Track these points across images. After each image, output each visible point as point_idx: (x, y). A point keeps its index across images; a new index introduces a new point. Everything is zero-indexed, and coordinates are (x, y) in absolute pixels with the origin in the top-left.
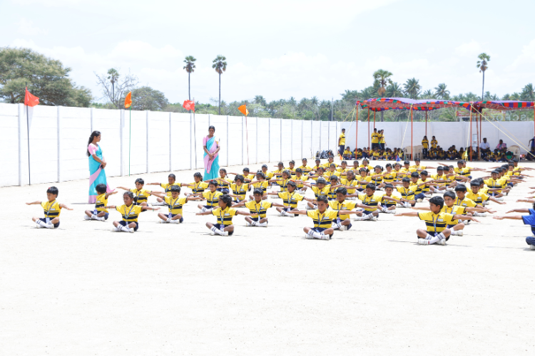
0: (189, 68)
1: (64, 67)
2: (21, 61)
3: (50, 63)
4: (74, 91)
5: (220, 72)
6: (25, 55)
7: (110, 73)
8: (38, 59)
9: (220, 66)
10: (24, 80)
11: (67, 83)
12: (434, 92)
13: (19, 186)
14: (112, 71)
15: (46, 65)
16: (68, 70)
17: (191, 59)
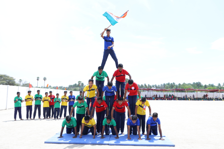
0: (38, 80)
1: (14, 79)
2: (4, 77)
3: (11, 78)
4: (16, 84)
5: (45, 81)
6: (5, 76)
8: (8, 77)
9: (45, 79)
10: (4, 81)
11: (15, 82)
13: (6, 109)
14: (20, 80)
15: (10, 78)
16: (15, 79)
17: (38, 77)
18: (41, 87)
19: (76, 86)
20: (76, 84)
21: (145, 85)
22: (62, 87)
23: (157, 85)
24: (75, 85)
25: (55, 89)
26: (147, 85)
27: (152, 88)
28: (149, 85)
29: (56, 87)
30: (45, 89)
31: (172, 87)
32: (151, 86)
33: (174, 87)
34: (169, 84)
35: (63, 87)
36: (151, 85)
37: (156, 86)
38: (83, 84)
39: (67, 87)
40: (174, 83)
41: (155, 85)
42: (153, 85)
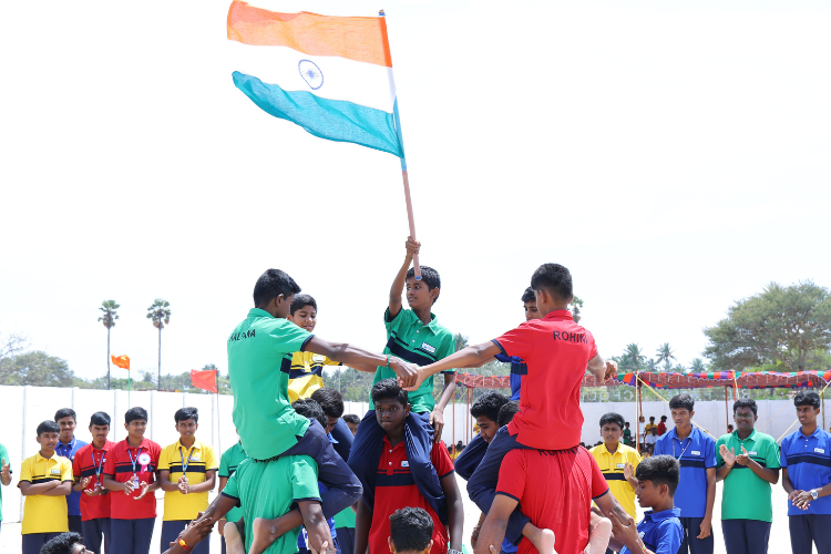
0: (109, 323)
5: (160, 326)
9: (159, 315)
17: (112, 304)
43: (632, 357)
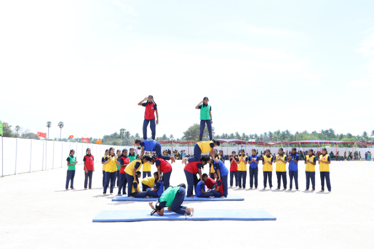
0: (49, 126)
5: (61, 128)
7: (16, 127)
9: (61, 125)
12: (134, 136)
14: (17, 127)
16: (10, 126)
17: (50, 122)
18: (53, 139)
19: (117, 138)
20: (116, 134)
21: (238, 135)
22: (91, 139)
23: (259, 135)
24: (115, 136)
25: (79, 142)
26: (241, 135)
27: (250, 140)
28: (244, 134)
29: (80, 139)
30: (61, 142)
31: (284, 138)
32: (247, 137)
33: (286, 137)
34: (279, 132)
35: (93, 138)
36: (248, 134)
37: (256, 136)
38: (128, 133)
39: (100, 139)
40: (287, 131)
41: (254, 134)
42: (252, 134)
43: (164, 137)
